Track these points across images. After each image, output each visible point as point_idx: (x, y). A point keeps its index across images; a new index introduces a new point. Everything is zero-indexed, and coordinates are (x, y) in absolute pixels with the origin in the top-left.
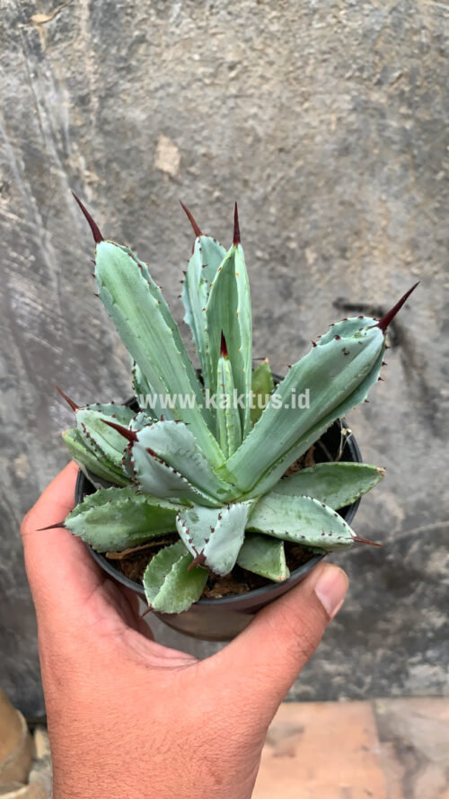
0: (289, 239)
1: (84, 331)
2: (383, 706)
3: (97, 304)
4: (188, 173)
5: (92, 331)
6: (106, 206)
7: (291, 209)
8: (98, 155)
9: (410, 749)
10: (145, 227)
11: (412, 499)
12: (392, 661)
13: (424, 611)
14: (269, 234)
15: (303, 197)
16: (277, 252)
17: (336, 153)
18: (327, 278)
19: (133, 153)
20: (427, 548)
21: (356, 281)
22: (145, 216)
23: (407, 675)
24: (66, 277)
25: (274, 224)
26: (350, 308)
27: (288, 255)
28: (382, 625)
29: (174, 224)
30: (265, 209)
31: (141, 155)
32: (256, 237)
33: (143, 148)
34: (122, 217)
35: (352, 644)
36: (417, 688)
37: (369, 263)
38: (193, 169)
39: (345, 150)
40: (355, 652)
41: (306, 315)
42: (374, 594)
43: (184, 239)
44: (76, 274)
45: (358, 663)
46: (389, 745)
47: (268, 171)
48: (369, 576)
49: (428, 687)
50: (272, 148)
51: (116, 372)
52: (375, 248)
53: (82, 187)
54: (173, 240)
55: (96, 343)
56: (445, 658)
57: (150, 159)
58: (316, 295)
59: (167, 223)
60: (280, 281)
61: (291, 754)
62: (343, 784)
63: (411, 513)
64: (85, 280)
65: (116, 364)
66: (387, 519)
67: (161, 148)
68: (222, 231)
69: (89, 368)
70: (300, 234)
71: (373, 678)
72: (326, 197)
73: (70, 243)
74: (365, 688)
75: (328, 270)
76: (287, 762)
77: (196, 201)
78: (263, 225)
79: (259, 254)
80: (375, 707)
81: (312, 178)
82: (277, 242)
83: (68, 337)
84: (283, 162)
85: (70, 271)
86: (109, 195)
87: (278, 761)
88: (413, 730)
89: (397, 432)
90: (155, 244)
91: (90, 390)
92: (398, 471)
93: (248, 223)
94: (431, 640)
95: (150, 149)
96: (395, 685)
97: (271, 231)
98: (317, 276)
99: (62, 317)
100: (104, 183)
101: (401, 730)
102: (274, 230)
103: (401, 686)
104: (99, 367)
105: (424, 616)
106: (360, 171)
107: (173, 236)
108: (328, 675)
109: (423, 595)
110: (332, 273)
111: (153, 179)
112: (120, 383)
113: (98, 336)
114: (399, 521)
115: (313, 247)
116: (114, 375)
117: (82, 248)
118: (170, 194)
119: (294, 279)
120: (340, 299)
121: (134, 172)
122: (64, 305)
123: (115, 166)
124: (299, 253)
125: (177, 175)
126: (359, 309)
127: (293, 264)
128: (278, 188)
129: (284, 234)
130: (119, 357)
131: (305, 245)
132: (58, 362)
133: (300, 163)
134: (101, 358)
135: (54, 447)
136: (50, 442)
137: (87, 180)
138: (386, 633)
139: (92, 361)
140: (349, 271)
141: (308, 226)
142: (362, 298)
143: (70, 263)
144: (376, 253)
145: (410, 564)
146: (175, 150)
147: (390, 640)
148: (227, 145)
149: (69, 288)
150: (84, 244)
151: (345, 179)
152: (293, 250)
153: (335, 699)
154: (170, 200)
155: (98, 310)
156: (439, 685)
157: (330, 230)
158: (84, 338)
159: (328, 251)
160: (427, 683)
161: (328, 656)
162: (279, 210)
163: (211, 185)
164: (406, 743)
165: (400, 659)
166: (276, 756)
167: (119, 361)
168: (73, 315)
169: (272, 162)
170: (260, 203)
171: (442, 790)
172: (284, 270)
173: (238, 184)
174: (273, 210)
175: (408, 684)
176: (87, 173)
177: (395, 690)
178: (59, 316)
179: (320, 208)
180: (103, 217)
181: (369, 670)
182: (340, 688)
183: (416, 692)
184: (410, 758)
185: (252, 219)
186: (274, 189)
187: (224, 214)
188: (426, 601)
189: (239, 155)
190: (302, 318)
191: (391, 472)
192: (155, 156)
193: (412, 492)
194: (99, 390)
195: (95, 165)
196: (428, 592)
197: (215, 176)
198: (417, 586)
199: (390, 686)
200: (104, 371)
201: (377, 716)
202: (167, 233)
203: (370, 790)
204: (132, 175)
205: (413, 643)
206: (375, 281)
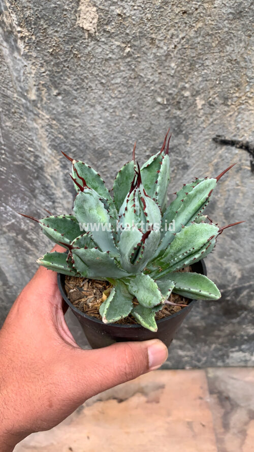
0: (184, 88)
1: (22, 155)
2: (212, 372)
3: (30, 136)
4: (105, 31)
5: (28, 155)
6: (36, 57)
7: (188, 64)
8: (28, 13)
9: (228, 398)
10: (68, 76)
11: (248, 266)
12: (220, 350)
13: (244, 326)
14: (168, 84)
15: (200, 54)
16: (173, 99)
17: (231, 16)
18: (211, 120)
19: (58, 11)
20: (252, 293)
21: (232, 122)
22: (68, 67)
23: (228, 357)
24: (5, 115)
25: (172, 76)
26: (225, 143)
27: (182, 101)
28: (217, 333)
29: (92, 74)
30: (167, 64)
31: (65, 13)
32: (158, 86)
33: (66, 7)
34: (50, 68)
35: (197, 342)
36: (233, 363)
37: (243, 109)
38: (108, 28)
39: (239, 14)
40: (198, 346)
41: (191, 147)
42: (214, 317)
43: (100, 86)
44: (14, 113)
45: (199, 351)
46: (215, 396)
47: (172, 31)
48: (213, 308)
49: (239, 362)
50: (177, 10)
51: (47, 185)
52: (250, 98)
53: (16, 41)
54: (90, 87)
55: (31, 164)
56: (252, 349)
57: (73, 18)
58: (201, 132)
59: (86, 73)
60: (174, 121)
61: (157, 401)
62: (188, 420)
63: (246, 275)
64: (22, 118)
65: (47, 179)
66: (229, 277)
67: (82, 7)
68: (130, 81)
69: (26, 182)
70: (193, 85)
71: (207, 358)
72: (217, 55)
73: (8, 89)
74: (201, 363)
75: (211, 114)
76: (155, 405)
77: (110, 55)
78: (164, 77)
79: (159, 100)
80: (207, 373)
81: (208, 38)
82: (174, 91)
83: (10, 160)
84: (186, 23)
85: (9, 110)
86: (38, 49)
87: (149, 405)
88: (229, 387)
89: (246, 227)
90: (76, 90)
91: (27, 197)
92: (242, 250)
93: (152, 74)
94: (246, 340)
95: (73, 8)
96: (220, 361)
97: (170, 82)
98: (203, 118)
99: (5, 145)
100: (34, 37)
101: (222, 387)
102: (173, 81)
103: (224, 361)
104: (34, 181)
105: (244, 329)
106: (249, 32)
107: (90, 84)
108: (181, 357)
109: (245, 317)
110: (215, 116)
111: (75, 35)
112: (50, 193)
113: (32, 159)
114: (237, 279)
115: (202, 95)
116: (45, 187)
117: (17, 92)
118: (89, 49)
119: (185, 120)
120: (219, 136)
121: (59, 29)
122: (6, 136)
123: (42, 23)
124: (191, 99)
125: (95, 32)
126: (232, 143)
127: (185, 108)
128: (179, 46)
129: (181, 84)
130: (49, 175)
131: (197, 93)
132: (3, 177)
133: (200, 25)
134: (36, 175)
135: (5, 233)
136: (1, 230)
137: (19, 35)
138: (219, 337)
139: (29, 176)
140: (228, 115)
141: (200, 79)
142: (235, 136)
143: (9, 104)
144: (250, 102)
145: (240, 301)
146: (95, 9)
147: (220, 340)
148: (138, 6)
149: (8, 124)
150: (19, 89)
151: (235, 40)
152: (187, 97)
153: (183, 368)
154: (89, 54)
155: (32, 140)
156: (246, 361)
157: (217, 82)
158: (22, 161)
159: (214, 99)
160: (239, 360)
161: (181, 348)
162: (178, 66)
163: (124, 43)
164: (225, 394)
165: (225, 349)
166: (148, 402)
167: (49, 177)
168: (13, 144)
169: (176, 23)
170: (164, 58)
171: (246, 424)
172: (178, 112)
173: (145, 42)
174: (173, 65)
175: (227, 361)
176: (19, 29)
177: (220, 363)
178: (2, 145)
179: (212, 64)
180: (33, 67)
181: (205, 354)
182: (187, 362)
183: (231, 365)
184: (227, 404)
185: (157, 71)
186: (175, 46)
187: (133, 67)
188: (246, 321)
189: (149, 16)
190: (188, 149)
191: (237, 251)
192: (77, 15)
193: (249, 262)
194: (35, 197)
195: (25, 22)
196: (248, 317)
197: (127, 34)
198: (243, 313)
199: (217, 362)
200: (38, 184)
201: (208, 378)
202: (86, 81)
203: (204, 423)
204: (57, 32)
205: (234, 342)
206: (247, 123)
